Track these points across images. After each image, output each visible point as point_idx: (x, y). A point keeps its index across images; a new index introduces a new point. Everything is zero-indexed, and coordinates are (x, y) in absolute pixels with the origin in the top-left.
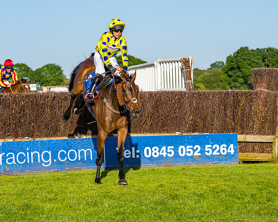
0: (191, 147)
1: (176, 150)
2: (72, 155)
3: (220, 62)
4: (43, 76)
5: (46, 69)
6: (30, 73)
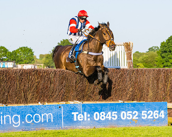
0: (131, 112)
1: (119, 115)
2: (37, 118)
3: (156, 47)
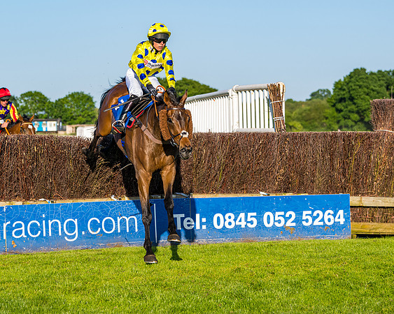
4: (66, 111)
5: (70, 99)
6: (48, 106)
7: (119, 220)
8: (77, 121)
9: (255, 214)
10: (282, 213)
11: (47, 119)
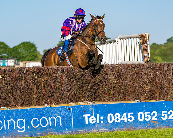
4: (19, 53)
5: (21, 46)
6: (8, 51)
7: (50, 119)
8: (26, 59)
9: (132, 113)
10: (149, 113)
11: (8, 58)
